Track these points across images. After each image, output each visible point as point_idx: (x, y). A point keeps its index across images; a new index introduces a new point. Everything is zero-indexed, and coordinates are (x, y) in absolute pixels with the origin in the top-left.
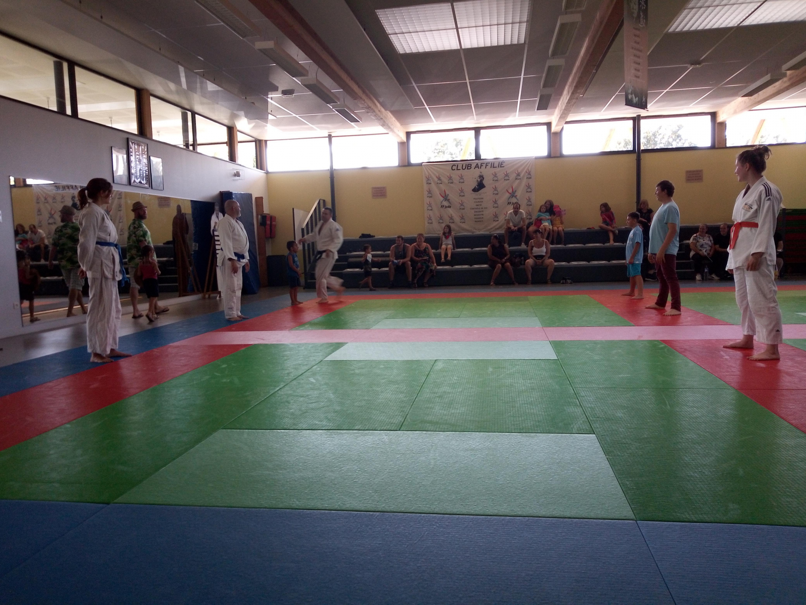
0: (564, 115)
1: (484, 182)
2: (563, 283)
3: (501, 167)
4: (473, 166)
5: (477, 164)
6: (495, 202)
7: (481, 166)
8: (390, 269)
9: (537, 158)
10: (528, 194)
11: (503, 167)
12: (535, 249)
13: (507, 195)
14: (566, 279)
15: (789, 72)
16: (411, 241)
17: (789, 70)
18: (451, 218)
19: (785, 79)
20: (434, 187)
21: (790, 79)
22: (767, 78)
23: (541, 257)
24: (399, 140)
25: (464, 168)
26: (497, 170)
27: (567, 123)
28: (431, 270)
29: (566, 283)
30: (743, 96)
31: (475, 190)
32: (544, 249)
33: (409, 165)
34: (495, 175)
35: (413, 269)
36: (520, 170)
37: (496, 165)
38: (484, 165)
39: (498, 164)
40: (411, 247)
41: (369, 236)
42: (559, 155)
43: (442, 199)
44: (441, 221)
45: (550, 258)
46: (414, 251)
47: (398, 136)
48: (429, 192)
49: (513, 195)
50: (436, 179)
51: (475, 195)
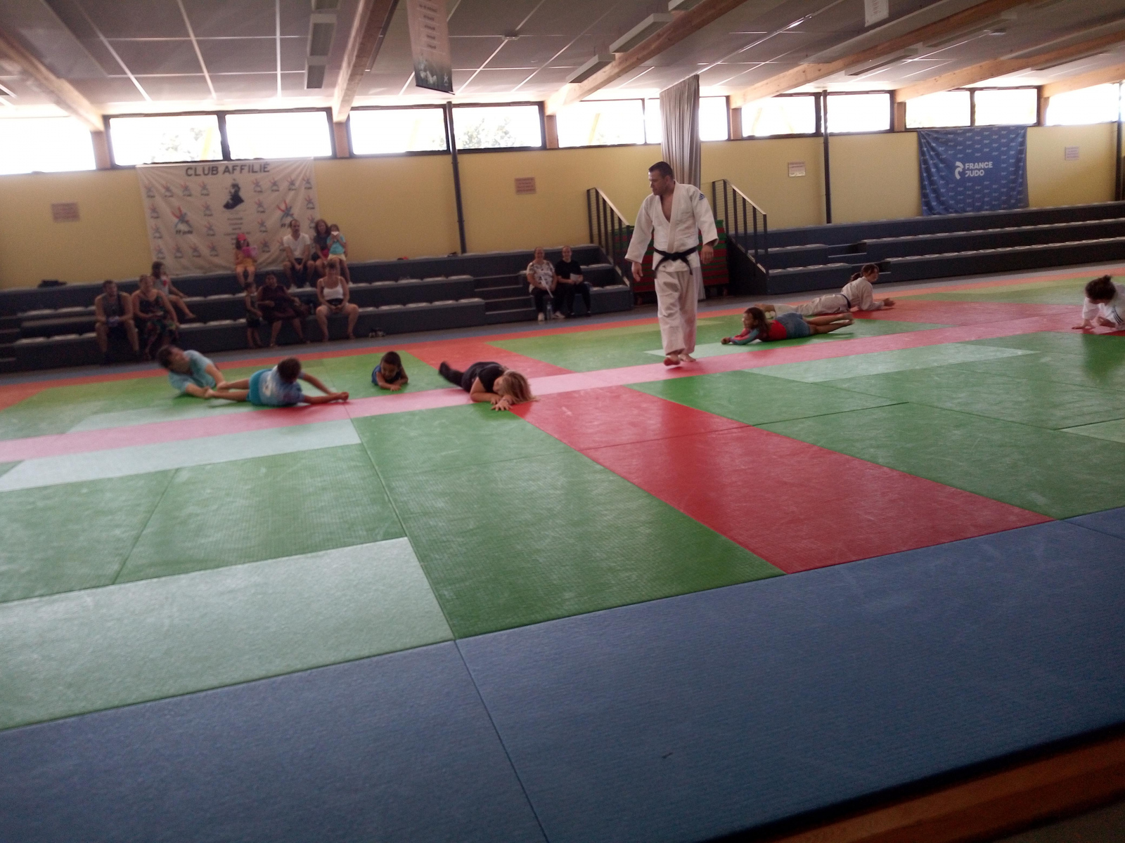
0: (347, 98)
1: (242, 194)
2: (372, 337)
3: (265, 171)
4: (221, 169)
5: (227, 167)
6: (262, 224)
7: (234, 169)
8: (99, 334)
9: (316, 159)
10: (310, 212)
11: (268, 171)
12: (326, 291)
13: (279, 214)
14: (375, 331)
15: (618, 55)
16: (130, 287)
17: (617, 51)
18: (195, 249)
19: (614, 63)
20: (159, 201)
21: (620, 63)
22: (594, 60)
23: (339, 301)
24: (93, 129)
25: (206, 172)
26: (259, 176)
27: (353, 109)
28: (171, 332)
29: (377, 336)
30: (571, 82)
31: (228, 206)
32: (339, 289)
33: (114, 167)
34: (257, 184)
35: (141, 333)
36: (293, 177)
37: (257, 168)
38: (238, 169)
39: (261, 167)
40: (130, 299)
41: (55, 283)
42: (347, 155)
43: (176, 220)
44: (179, 255)
45: (351, 301)
46: (138, 304)
47: (87, 120)
48: (154, 210)
49: (287, 212)
50: (163, 191)
51: (229, 214)
